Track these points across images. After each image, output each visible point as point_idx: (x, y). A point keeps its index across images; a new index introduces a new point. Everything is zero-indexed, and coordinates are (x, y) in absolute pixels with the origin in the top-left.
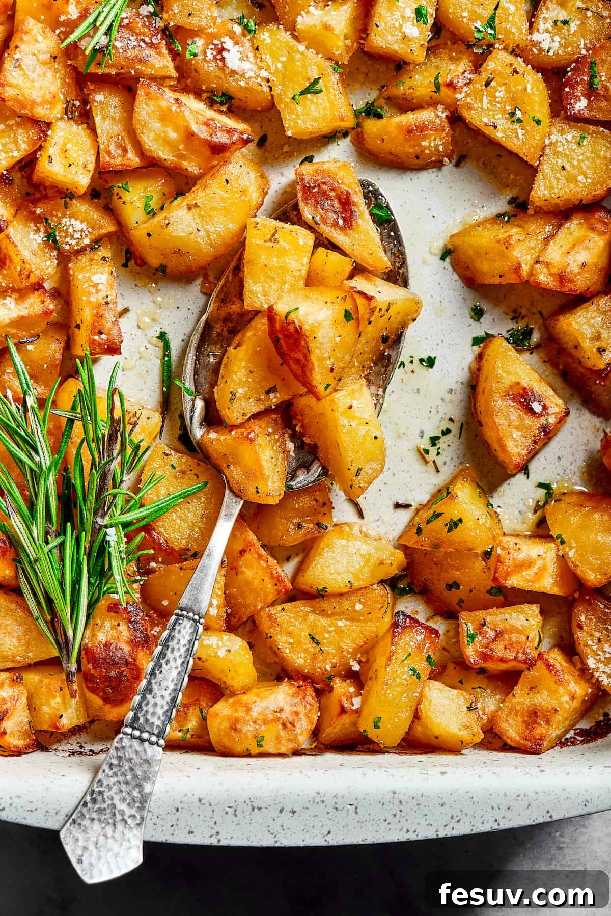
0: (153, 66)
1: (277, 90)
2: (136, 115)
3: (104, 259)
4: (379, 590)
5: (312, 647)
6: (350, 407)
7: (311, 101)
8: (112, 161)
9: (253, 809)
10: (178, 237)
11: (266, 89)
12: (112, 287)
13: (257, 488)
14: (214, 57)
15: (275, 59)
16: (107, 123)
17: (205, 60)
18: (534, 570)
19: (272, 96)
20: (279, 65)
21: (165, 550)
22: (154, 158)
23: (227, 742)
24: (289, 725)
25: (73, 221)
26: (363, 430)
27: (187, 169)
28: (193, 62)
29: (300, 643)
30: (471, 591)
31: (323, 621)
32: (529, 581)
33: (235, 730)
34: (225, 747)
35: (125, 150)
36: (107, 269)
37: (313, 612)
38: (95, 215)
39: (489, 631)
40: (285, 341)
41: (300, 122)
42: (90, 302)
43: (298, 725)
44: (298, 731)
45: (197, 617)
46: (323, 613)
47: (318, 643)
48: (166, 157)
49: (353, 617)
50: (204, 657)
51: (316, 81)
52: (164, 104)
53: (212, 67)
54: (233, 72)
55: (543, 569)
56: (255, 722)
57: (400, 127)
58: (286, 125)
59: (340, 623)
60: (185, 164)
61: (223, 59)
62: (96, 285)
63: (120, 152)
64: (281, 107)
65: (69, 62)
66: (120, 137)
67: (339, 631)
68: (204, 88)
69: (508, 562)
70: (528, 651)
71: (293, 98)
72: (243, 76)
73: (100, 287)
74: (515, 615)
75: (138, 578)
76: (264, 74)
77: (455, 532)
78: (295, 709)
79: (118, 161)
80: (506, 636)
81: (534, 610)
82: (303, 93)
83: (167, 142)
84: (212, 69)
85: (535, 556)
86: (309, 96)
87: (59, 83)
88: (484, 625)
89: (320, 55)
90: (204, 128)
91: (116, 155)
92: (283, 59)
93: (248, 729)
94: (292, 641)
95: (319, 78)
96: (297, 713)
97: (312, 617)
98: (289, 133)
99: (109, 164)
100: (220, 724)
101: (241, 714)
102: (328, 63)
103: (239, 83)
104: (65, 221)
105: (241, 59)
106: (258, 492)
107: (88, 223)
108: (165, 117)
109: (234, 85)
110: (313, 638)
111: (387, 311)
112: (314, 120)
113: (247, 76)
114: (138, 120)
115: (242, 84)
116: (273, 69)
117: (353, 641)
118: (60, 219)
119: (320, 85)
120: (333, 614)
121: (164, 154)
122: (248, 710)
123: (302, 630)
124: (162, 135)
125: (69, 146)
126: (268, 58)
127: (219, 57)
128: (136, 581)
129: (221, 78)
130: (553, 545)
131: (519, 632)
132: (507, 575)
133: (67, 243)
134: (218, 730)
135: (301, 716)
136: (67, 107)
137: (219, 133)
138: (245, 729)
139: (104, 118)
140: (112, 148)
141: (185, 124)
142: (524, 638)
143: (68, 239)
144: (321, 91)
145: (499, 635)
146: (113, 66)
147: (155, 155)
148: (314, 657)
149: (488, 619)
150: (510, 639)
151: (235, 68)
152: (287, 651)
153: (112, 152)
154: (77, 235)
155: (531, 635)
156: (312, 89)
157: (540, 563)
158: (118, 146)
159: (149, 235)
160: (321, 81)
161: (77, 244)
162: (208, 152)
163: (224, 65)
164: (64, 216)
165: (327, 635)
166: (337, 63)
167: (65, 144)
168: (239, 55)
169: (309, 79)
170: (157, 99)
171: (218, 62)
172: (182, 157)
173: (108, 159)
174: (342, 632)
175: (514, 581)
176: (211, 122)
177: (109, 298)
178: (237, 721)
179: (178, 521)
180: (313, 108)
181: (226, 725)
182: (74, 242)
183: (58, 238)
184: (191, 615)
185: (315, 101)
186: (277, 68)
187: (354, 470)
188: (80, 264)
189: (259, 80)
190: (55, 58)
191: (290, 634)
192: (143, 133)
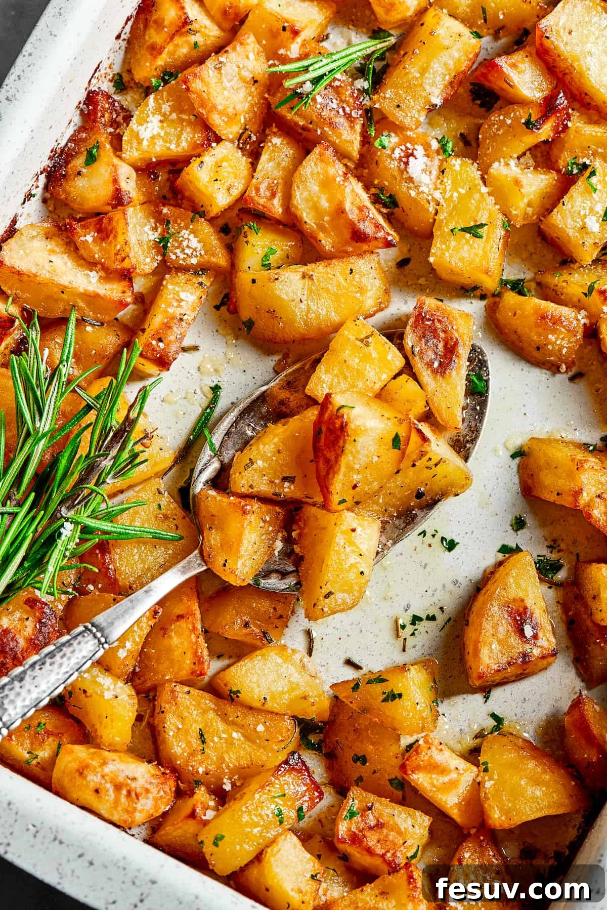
0: (339, 136)
1: (441, 216)
2: (300, 168)
3: (201, 284)
4: (288, 723)
5: (196, 743)
6: (354, 530)
7: (467, 242)
8: (256, 198)
9: (55, 839)
10: (279, 297)
11: (431, 209)
12: (194, 309)
13: (226, 561)
14: (400, 157)
15: (455, 188)
16: (270, 164)
17: (390, 156)
18: (446, 779)
19: (435, 220)
20: (455, 194)
21: (110, 578)
22: (296, 216)
23: (66, 781)
24: (133, 795)
25: (192, 237)
26: (353, 559)
27: (320, 241)
28: (379, 153)
29: (187, 732)
30: (375, 772)
31: (220, 725)
32: (434, 786)
33: (81, 774)
34: (62, 788)
35: (273, 195)
36: (198, 293)
37: (216, 711)
38: (214, 241)
39: (371, 817)
40: (326, 435)
41: (447, 254)
42: (166, 312)
43: (142, 801)
44: (139, 806)
45: (103, 640)
46: (224, 717)
47: (203, 742)
48: (307, 221)
49: (251, 737)
50: (89, 692)
51: (482, 226)
52: (332, 171)
53: (394, 165)
54: (410, 179)
55: (453, 784)
56: (103, 777)
57: (537, 309)
58: (433, 251)
59: (235, 735)
60: (321, 236)
61: (407, 164)
62: (180, 301)
63: (268, 194)
64: (437, 233)
65: (266, 96)
66: (275, 182)
67: (230, 742)
68: (376, 182)
69: (424, 757)
70: (399, 854)
71: (452, 231)
72: (417, 187)
73: (183, 304)
74: (403, 816)
75: (70, 590)
76: (437, 195)
77: (390, 704)
78: (148, 786)
79: (262, 201)
80: (385, 831)
81: (425, 821)
82: (464, 230)
83: (316, 208)
84: (393, 166)
85: (452, 767)
86: (468, 235)
87: (247, 105)
88: (370, 809)
89: (498, 207)
90: (357, 211)
91: (263, 195)
92: (463, 192)
93: (94, 779)
94: (180, 726)
95: (485, 225)
96: (147, 791)
97: (211, 715)
98: (431, 260)
99: (252, 199)
100: (69, 762)
101: (95, 763)
102: (500, 216)
103: (411, 191)
104: (185, 233)
105: (424, 171)
106: (225, 565)
107: (204, 246)
108: (326, 184)
109: (403, 190)
110: (202, 735)
111: (436, 465)
112: (462, 259)
113: (421, 189)
114: (300, 174)
115: (413, 193)
116: (448, 195)
117: (237, 759)
118: (181, 228)
119: (483, 231)
120: (233, 723)
121: (308, 217)
122: (104, 763)
123: (196, 722)
124: (315, 199)
125: (224, 164)
126: (448, 182)
127: (404, 160)
128: (66, 593)
129: (396, 179)
130: (475, 769)
131: (400, 833)
132: (418, 768)
133: (175, 254)
134: (65, 768)
135: (150, 796)
136: (243, 133)
137: (367, 223)
138: (90, 778)
139: (270, 160)
140: (263, 188)
141: (341, 199)
142: (401, 842)
143: (178, 251)
144: (481, 237)
145: (379, 826)
146: (304, 117)
147: (298, 213)
148: (193, 754)
149: (377, 805)
150: (387, 836)
151: (414, 176)
152: (171, 733)
153: (261, 190)
154: (188, 251)
155: (409, 843)
156: (473, 230)
157: (454, 775)
158: (268, 188)
159: (254, 281)
160: (485, 228)
161: (184, 259)
162: (347, 235)
163: (406, 169)
164: (187, 229)
165: (216, 739)
166: (509, 221)
167: (222, 161)
168: (424, 167)
169: (476, 221)
170: (327, 163)
171: (402, 163)
172: (321, 227)
173: (253, 194)
174: (232, 744)
175: (421, 779)
176: (365, 210)
177: (185, 318)
178: (87, 766)
179: (136, 557)
180: (466, 247)
181: (74, 765)
182: (182, 256)
183: (169, 245)
184: (99, 635)
185: (471, 242)
186: (452, 196)
187: (325, 591)
188: (177, 280)
189: (430, 198)
190: (256, 82)
191: (182, 719)
192: (298, 187)
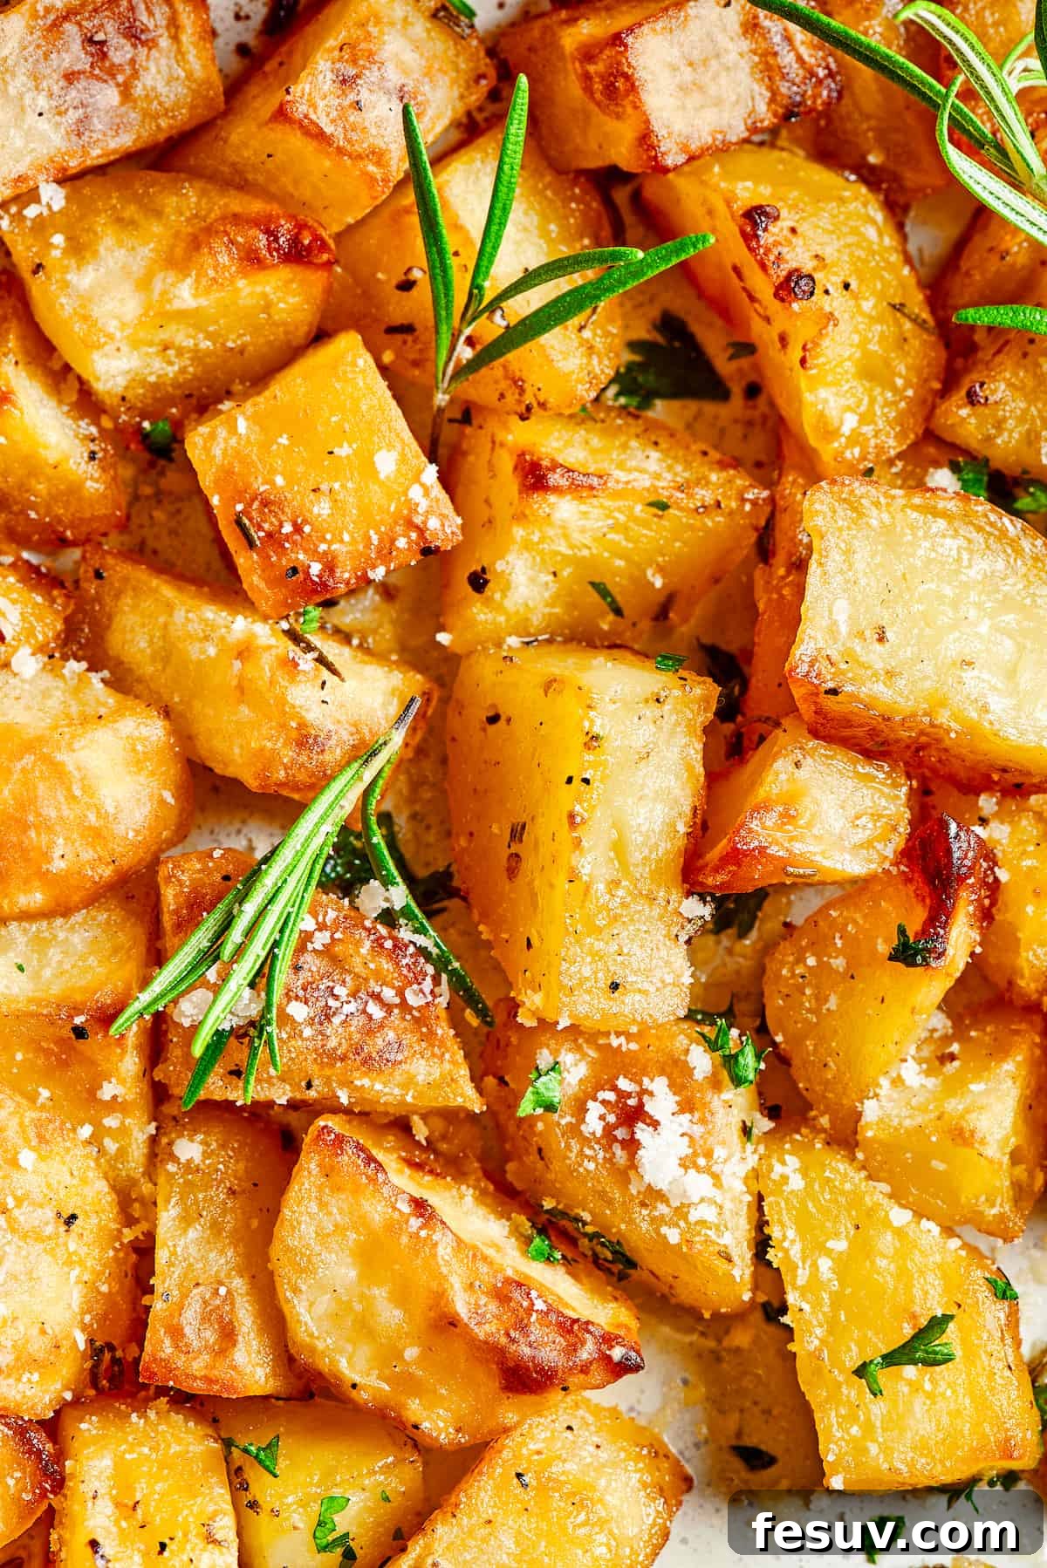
2: (283, 1232)
8: (181, 1361)
11: (740, 1268)
14: (609, 1130)
16: (193, 1234)
17: (574, 1130)
28: (540, 1126)
35: (228, 1335)
48: (357, 1379)
53: (593, 1160)
54: (654, 1195)
61: (632, 1145)
63: (210, 1336)
66: (223, 1291)
72: (681, 1212)
79: (198, 1366)
84: (591, 1166)
90: (493, 1307)
91: (196, 1344)
99: (167, 1368)
103: (664, 1230)
105: (688, 1162)
108: (375, 1252)
109: (640, 1232)
113: (694, 1216)
114: (288, 1246)
115: (673, 1236)
127: (621, 1133)
129: (610, 1199)
137: (534, 1331)
140: (190, 1319)
141: (434, 1286)
147: (324, 1365)
151: (661, 1184)
153: (188, 1330)
162: (489, 1381)
163: (633, 1165)
168: (683, 1148)
171: (618, 1150)
172: (405, 1384)
173: (168, 1349)
189: (727, 1239)
192: (296, 1290)
